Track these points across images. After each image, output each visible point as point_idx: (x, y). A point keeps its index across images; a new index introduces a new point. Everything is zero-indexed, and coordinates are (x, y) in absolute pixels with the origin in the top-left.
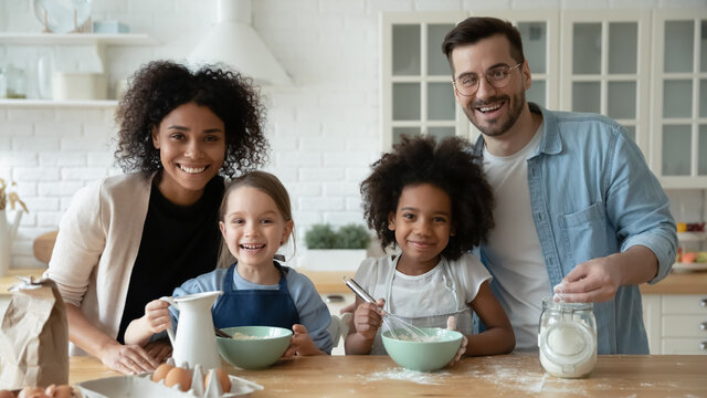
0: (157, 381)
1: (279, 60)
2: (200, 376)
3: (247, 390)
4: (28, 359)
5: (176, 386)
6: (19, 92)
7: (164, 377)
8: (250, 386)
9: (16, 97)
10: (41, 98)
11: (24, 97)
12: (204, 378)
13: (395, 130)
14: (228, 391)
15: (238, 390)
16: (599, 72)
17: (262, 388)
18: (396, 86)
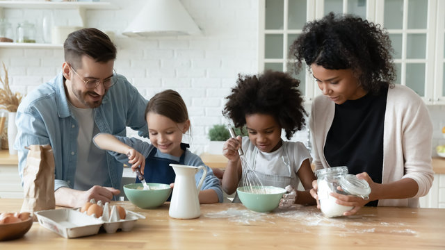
0: (83, 212)
1: (193, 19)
2: (108, 210)
3: (135, 218)
4: (30, 194)
5: (93, 215)
6: (31, 39)
7: (87, 210)
8: (137, 216)
9: (29, 42)
10: (45, 43)
11: (34, 42)
12: (110, 211)
13: (266, 64)
14: (124, 219)
15: (129, 218)
16: (401, 28)
17: (144, 217)
18: (267, 36)
